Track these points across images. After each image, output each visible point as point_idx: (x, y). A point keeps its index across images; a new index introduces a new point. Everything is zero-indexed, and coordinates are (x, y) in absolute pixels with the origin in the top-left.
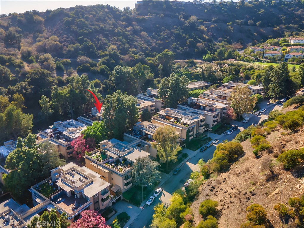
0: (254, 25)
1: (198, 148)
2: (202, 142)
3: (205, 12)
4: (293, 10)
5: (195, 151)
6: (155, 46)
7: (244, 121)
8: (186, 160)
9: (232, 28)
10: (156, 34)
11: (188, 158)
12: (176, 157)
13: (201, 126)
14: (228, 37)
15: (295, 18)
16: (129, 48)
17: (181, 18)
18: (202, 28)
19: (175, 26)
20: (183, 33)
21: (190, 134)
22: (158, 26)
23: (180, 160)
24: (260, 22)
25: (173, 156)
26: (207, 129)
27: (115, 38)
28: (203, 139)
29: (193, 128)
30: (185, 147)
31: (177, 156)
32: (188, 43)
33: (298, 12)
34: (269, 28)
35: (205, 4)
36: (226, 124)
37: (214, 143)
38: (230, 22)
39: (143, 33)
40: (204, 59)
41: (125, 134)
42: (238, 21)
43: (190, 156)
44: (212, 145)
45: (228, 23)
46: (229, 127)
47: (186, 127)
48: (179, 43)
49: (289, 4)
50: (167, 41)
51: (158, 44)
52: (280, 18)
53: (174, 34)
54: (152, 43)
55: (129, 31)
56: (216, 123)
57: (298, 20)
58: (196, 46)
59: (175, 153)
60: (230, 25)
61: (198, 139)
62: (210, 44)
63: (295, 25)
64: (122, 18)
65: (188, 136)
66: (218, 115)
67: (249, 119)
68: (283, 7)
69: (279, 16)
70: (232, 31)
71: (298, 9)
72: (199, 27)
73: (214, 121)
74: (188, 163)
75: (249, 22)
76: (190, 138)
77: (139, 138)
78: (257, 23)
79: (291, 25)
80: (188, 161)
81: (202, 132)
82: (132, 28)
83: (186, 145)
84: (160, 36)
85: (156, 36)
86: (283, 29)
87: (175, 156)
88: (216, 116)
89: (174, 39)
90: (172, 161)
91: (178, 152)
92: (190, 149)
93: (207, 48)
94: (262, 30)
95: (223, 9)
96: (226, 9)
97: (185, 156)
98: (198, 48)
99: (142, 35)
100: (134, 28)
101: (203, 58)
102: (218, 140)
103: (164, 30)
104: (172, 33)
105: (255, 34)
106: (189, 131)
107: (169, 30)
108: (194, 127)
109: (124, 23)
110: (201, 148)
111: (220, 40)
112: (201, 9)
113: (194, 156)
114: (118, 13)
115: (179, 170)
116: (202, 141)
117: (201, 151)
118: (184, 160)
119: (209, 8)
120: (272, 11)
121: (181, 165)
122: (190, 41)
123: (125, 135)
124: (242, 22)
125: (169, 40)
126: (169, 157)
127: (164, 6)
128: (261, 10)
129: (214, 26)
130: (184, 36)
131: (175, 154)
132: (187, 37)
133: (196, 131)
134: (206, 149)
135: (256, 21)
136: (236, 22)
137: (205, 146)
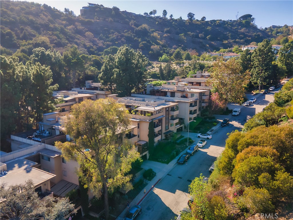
0: (204, 38)
1: (172, 158)
2: (177, 146)
3: (157, 24)
4: (236, 29)
5: (167, 163)
6: (102, 46)
7: (234, 113)
8: (151, 184)
9: (185, 38)
10: (104, 36)
11: (155, 180)
12: (128, 179)
13: (173, 119)
14: (182, 45)
15: (240, 34)
16: (68, 43)
17: (132, 25)
18: (155, 35)
19: (126, 30)
20: (135, 37)
21: (157, 130)
22: (106, 28)
23: (138, 186)
24: (210, 36)
25: (119, 176)
26: (181, 126)
27: (48, 32)
28: (178, 142)
29: (160, 121)
30: (148, 157)
31: (131, 176)
32: (141, 45)
33: (241, 30)
34: (218, 42)
35: (155, 17)
36: (208, 119)
37: (199, 148)
38: (182, 34)
39: (88, 33)
40: (161, 60)
41: (14, 137)
42: (189, 33)
43: (159, 175)
44: (196, 151)
45: (180, 35)
46: (215, 122)
47: (147, 118)
48: (130, 45)
49: (232, 24)
50: (117, 43)
51: (106, 45)
52: (226, 34)
53: (125, 37)
54: (98, 43)
55: (70, 30)
56: (195, 115)
57: (243, 36)
58: (150, 48)
59: (125, 167)
60: (183, 36)
61: (171, 141)
62: (165, 49)
63: (242, 40)
64: (62, 18)
65: (152, 135)
66: (196, 102)
67: (240, 109)
68: (227, 26)
69: (225, 33)
70: (185, 41)
71: (240, 28)
72: (152, 34)
73: (191, 113)
74: (157, 191)
75: (200, 35)
76: (157, 139)
77: (40, 142)
78: (208, 37)
79: (237, 40)
80: (157, 185)
81: (175, 131)
82: (74, 27)
83: (149, 153)
84: (108, 37)
85: (104, 37)
86: (231, 43)
87: (126, 174)
88: (193, 104)
89: (125, 41)
90: (118, 190)
91: (133, 164)
92: (158, 161)
93: (163, 51)
94: (213, 43)
95: (174, 24)
96: (177, 24)
97: (150, 175)
98: (152, 50)
99: (86, 35)
100: (76, 27)
101: (159, 60)
102: (206, 142)
103: (113, 33)
104: (122, 36)
105: (207, 45)
106: (152, 125)
107: (119, 32)
108: (162, 119)
109: (64, 22)
110: (178, 158)
111: (175, 47)
112: (152, 21)
113: (168, 175)
114: (57, 12)
115: (137, 211)
116: (178, 144)
117: (179, 163)
118: (147, 184)
119: (161, 21)
120: (217, 29)
121: (140, 197)
122: (143, 44)
123: (13, 140)
124: (193, 34)
125: (119, 41)
126: (110, 181)
127: (113, 12)
128: (209, 27)
129: (167, 35)
130: (136, 40)
131: (124, 171)
132: (140, 40)
133: (166, 127)
134: (188, 158)
135: (206, 35)
136: (188, 34)
137: (184, 152)
